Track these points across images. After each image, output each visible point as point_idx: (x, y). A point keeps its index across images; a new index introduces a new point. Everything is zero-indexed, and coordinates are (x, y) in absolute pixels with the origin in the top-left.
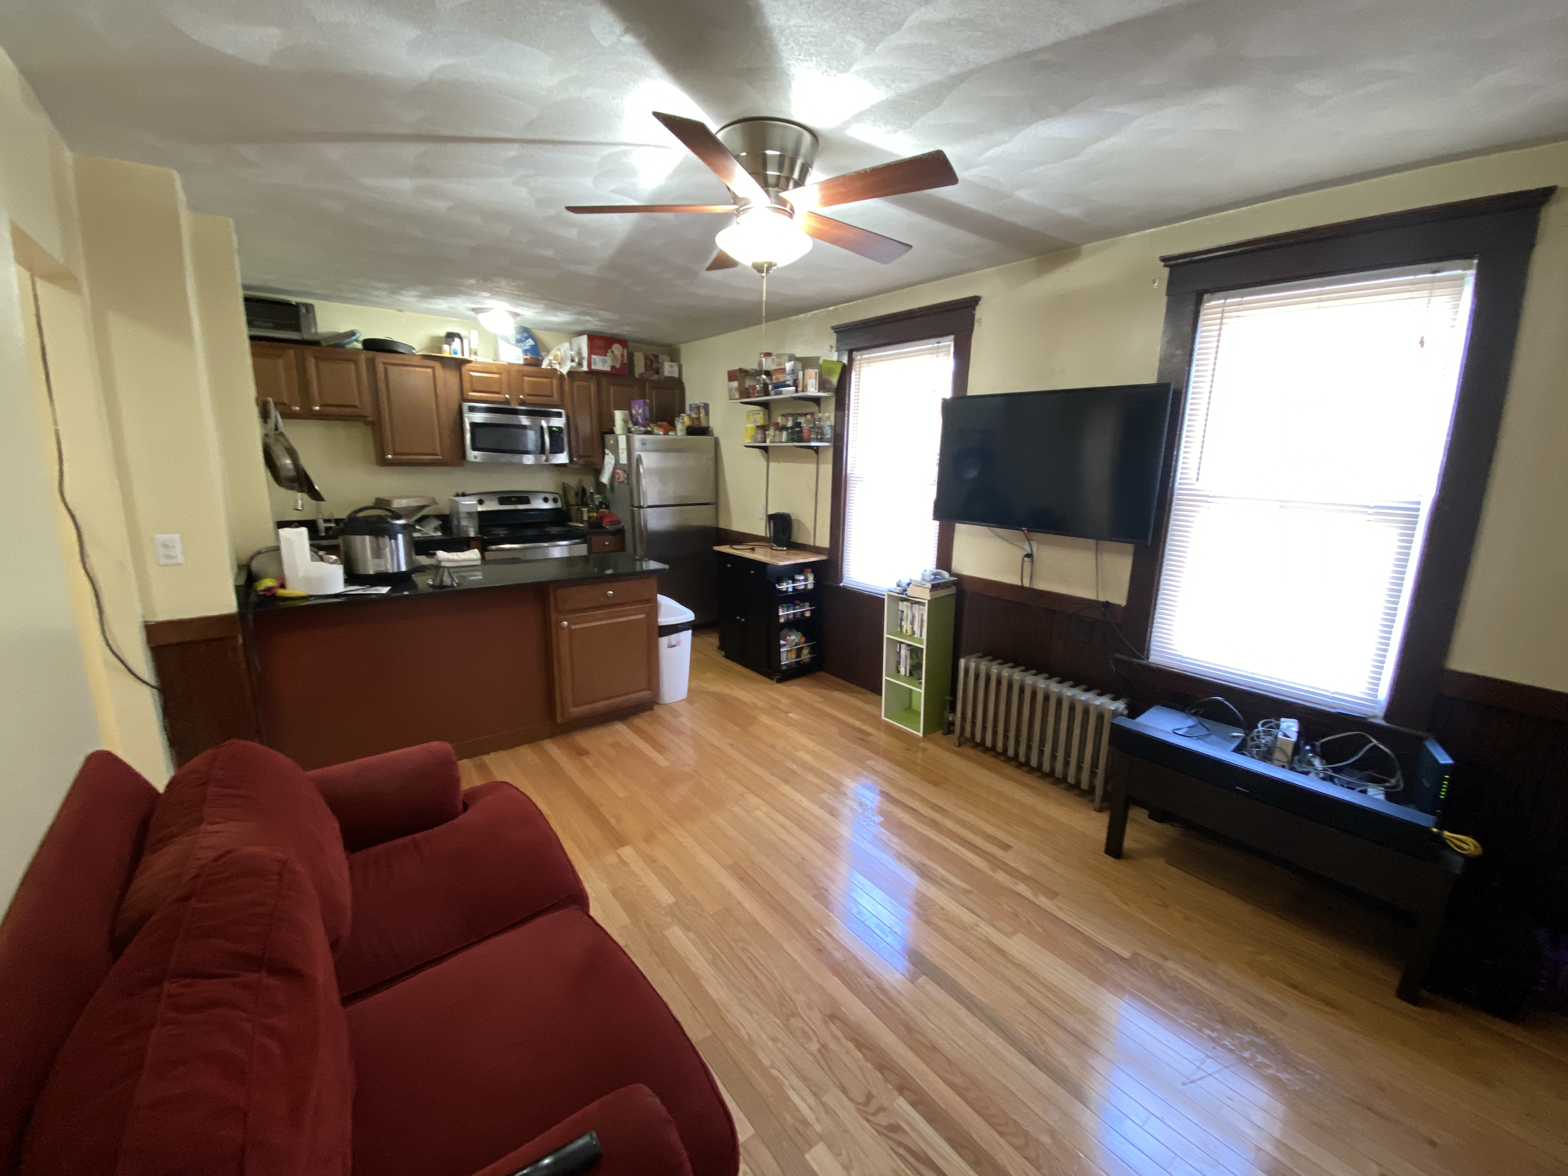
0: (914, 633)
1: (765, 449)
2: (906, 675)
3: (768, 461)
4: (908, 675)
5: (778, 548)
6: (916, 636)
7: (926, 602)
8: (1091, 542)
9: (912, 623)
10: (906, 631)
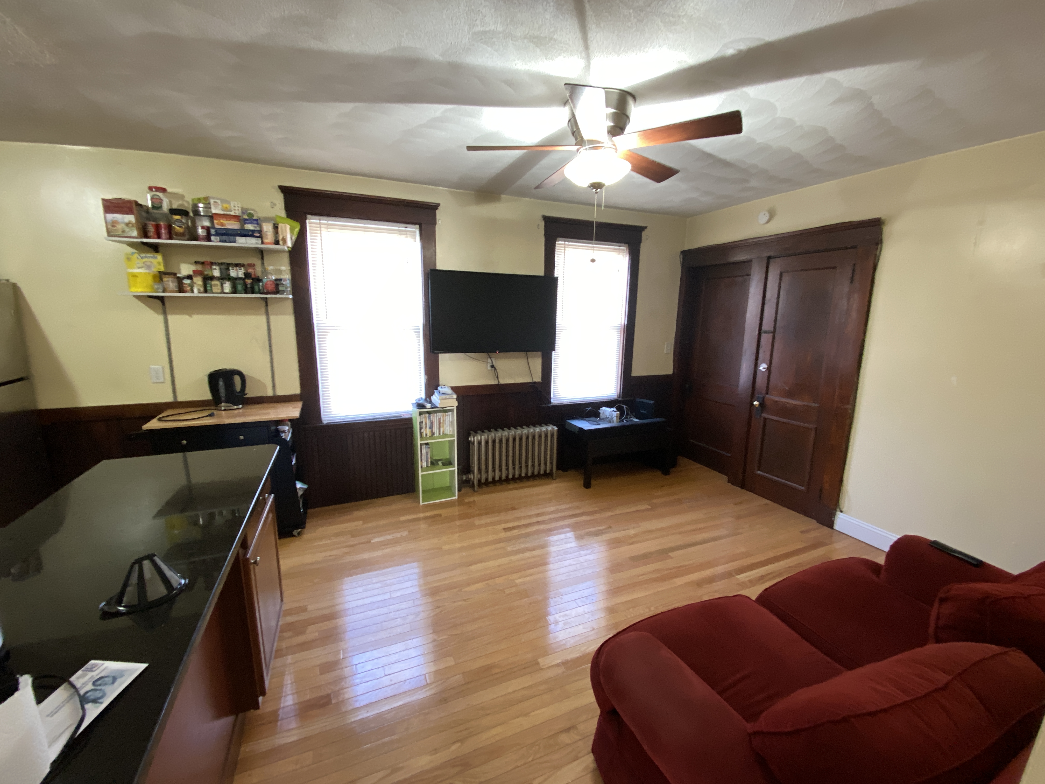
0: (433, 434)
1: (161, 299)
2: (427, 466)
3: (165, 313)
4: (429, 465)
5: (235, 407)
6: (435, 435)
7: (455, 408)
8: (523, 354)
9: (431, 428)
10: (426, 435)
